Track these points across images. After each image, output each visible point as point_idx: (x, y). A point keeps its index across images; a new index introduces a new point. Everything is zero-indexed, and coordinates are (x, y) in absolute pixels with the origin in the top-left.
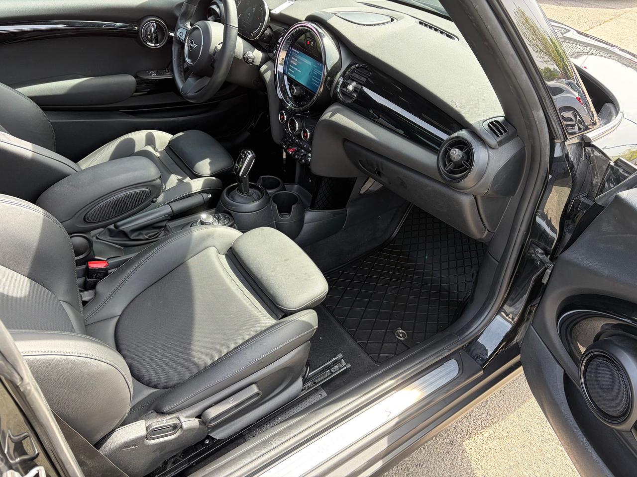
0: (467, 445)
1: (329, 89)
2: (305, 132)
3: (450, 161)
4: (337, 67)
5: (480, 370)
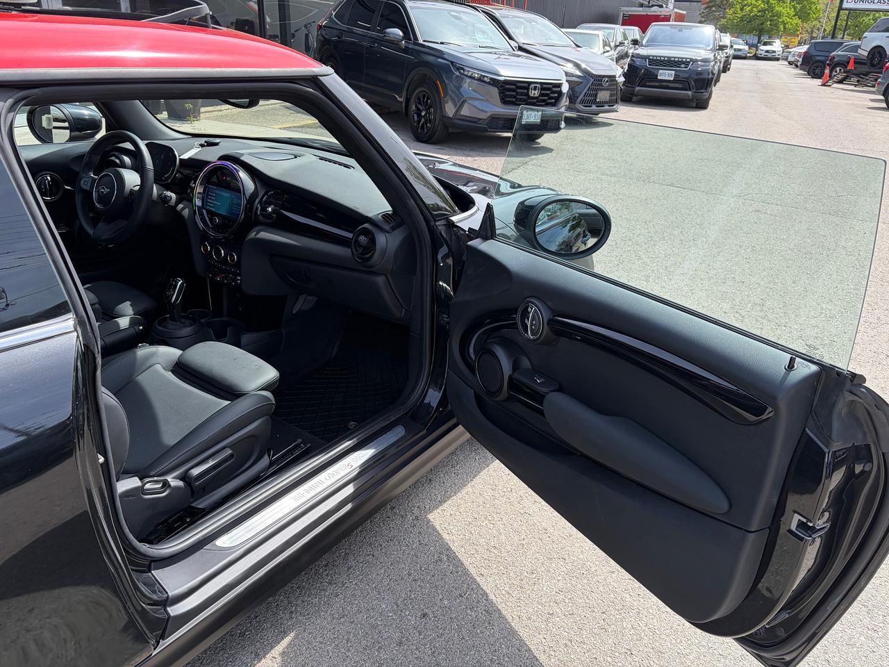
0: (430, 517)
1: (250, 214)
2: (232, 256)
3: (360, 246)
4: (254, 195)
5: (424, 430)
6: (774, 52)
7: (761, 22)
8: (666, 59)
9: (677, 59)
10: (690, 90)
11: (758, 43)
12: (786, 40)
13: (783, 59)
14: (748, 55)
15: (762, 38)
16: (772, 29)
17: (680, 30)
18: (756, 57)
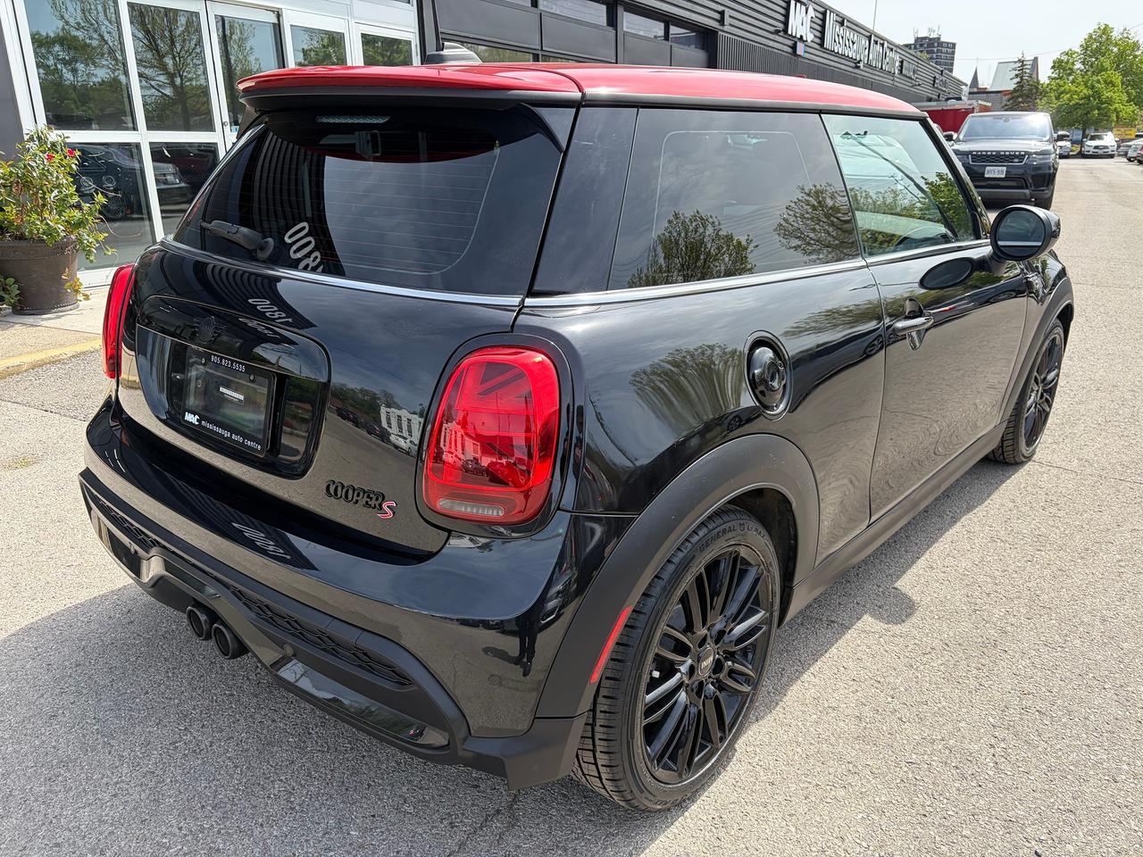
6: (1106, 147)
7: (1086, 112)
8: (994, 153)
9: (1007, 153)
10: (1027, 188)
11: (1083, 137)
12: (1120, 133)
13: (1119, 155)
14: (1071, 153)
15: (1087, 132)
16: (1101, 120)
17: (1006, 121)
18: (1082, 155)
